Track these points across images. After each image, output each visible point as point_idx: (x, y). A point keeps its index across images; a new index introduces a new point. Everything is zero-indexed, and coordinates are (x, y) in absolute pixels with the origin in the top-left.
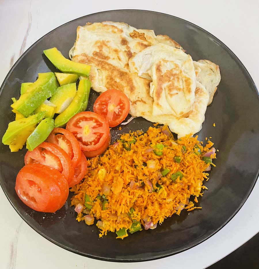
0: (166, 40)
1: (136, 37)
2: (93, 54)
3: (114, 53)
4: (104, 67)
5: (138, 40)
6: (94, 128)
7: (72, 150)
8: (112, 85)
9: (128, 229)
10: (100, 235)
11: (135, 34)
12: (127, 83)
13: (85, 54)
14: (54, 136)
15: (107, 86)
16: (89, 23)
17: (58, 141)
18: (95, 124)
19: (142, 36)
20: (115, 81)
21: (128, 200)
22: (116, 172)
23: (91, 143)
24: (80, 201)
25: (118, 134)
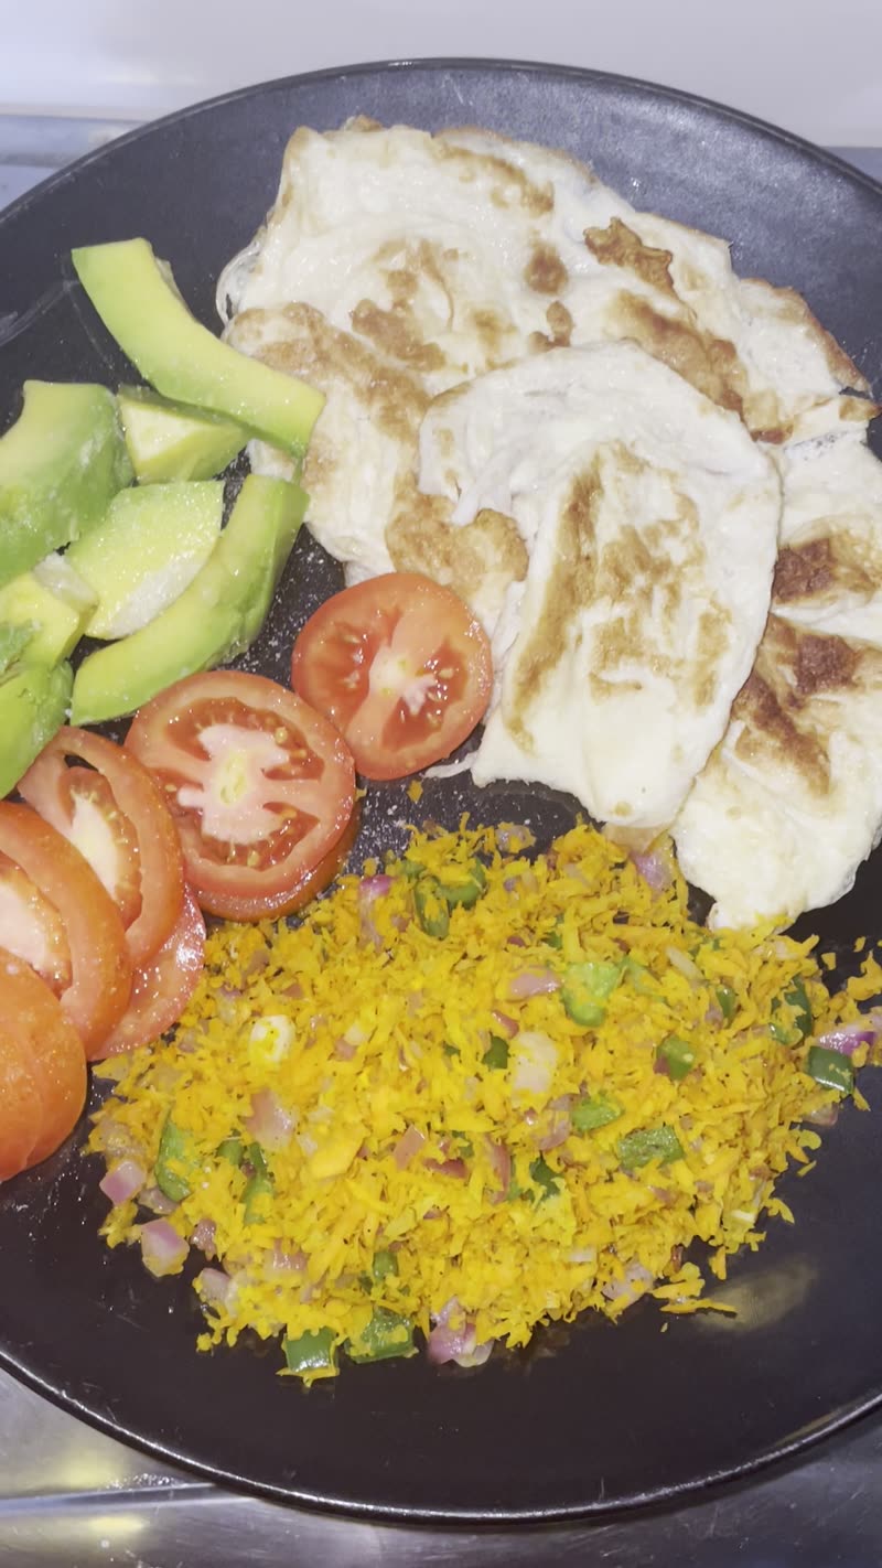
0: (786, 316)
1: (620, 261)
2: (355, 317)
3: (475, 333)
4: (399, 414)
5: (626, 279)
6: (275, 774)
7: (136, 879)
8: (417, 542)
9: (348, 1340)
10: (204, 1343)
11: (617, 241)
12: (504, 547)
13: (305, 306)
14: (56, 769)
15: (395, 538)
16: (362, 120)
17: (69, 808)
18: (281, 758)
19: (655, 265)
20: (442, 525)
21: (372, 1224)
22: (341, 1050)
23: (243, 851)
24: (135, 1142)
25: (396, 817)
